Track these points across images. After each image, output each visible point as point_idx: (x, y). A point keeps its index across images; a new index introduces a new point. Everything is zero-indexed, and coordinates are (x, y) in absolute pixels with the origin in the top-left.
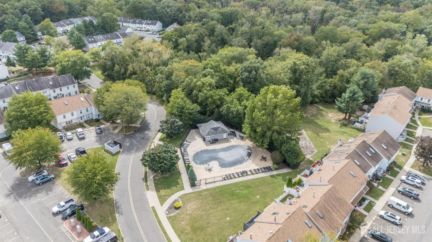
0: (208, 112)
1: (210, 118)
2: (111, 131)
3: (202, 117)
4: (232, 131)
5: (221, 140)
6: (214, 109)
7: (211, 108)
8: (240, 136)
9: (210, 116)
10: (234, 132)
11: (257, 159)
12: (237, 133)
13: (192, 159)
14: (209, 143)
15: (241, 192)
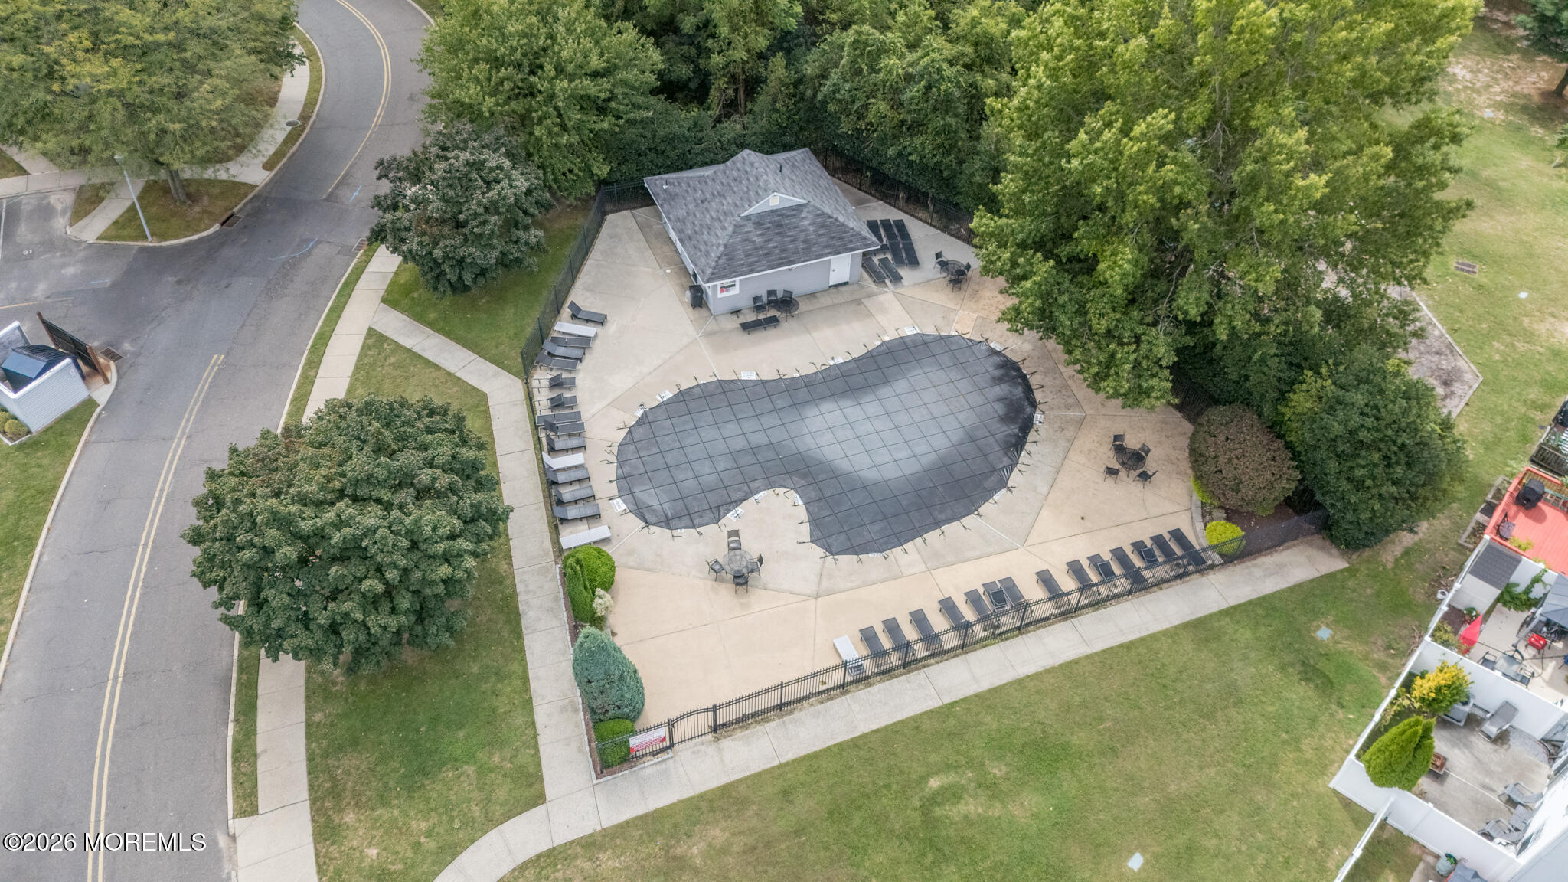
0: (721, 83)
1: (733, 127)
2: (60, 223)
3: (683, 118)
4: (886, 224)
5: (812, 295)
6: (761, 56)
7: (741, 54)
8: (944, 265)
9: (731, 107)
10: (900, 225)
11: (1076, 458)
12: (924, 236)
13: (612, 471)
14: (734, 323)
15: (997, 811)
